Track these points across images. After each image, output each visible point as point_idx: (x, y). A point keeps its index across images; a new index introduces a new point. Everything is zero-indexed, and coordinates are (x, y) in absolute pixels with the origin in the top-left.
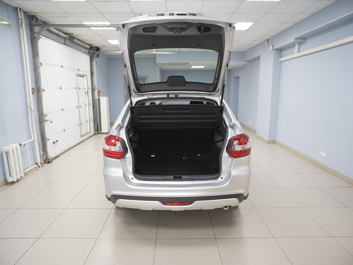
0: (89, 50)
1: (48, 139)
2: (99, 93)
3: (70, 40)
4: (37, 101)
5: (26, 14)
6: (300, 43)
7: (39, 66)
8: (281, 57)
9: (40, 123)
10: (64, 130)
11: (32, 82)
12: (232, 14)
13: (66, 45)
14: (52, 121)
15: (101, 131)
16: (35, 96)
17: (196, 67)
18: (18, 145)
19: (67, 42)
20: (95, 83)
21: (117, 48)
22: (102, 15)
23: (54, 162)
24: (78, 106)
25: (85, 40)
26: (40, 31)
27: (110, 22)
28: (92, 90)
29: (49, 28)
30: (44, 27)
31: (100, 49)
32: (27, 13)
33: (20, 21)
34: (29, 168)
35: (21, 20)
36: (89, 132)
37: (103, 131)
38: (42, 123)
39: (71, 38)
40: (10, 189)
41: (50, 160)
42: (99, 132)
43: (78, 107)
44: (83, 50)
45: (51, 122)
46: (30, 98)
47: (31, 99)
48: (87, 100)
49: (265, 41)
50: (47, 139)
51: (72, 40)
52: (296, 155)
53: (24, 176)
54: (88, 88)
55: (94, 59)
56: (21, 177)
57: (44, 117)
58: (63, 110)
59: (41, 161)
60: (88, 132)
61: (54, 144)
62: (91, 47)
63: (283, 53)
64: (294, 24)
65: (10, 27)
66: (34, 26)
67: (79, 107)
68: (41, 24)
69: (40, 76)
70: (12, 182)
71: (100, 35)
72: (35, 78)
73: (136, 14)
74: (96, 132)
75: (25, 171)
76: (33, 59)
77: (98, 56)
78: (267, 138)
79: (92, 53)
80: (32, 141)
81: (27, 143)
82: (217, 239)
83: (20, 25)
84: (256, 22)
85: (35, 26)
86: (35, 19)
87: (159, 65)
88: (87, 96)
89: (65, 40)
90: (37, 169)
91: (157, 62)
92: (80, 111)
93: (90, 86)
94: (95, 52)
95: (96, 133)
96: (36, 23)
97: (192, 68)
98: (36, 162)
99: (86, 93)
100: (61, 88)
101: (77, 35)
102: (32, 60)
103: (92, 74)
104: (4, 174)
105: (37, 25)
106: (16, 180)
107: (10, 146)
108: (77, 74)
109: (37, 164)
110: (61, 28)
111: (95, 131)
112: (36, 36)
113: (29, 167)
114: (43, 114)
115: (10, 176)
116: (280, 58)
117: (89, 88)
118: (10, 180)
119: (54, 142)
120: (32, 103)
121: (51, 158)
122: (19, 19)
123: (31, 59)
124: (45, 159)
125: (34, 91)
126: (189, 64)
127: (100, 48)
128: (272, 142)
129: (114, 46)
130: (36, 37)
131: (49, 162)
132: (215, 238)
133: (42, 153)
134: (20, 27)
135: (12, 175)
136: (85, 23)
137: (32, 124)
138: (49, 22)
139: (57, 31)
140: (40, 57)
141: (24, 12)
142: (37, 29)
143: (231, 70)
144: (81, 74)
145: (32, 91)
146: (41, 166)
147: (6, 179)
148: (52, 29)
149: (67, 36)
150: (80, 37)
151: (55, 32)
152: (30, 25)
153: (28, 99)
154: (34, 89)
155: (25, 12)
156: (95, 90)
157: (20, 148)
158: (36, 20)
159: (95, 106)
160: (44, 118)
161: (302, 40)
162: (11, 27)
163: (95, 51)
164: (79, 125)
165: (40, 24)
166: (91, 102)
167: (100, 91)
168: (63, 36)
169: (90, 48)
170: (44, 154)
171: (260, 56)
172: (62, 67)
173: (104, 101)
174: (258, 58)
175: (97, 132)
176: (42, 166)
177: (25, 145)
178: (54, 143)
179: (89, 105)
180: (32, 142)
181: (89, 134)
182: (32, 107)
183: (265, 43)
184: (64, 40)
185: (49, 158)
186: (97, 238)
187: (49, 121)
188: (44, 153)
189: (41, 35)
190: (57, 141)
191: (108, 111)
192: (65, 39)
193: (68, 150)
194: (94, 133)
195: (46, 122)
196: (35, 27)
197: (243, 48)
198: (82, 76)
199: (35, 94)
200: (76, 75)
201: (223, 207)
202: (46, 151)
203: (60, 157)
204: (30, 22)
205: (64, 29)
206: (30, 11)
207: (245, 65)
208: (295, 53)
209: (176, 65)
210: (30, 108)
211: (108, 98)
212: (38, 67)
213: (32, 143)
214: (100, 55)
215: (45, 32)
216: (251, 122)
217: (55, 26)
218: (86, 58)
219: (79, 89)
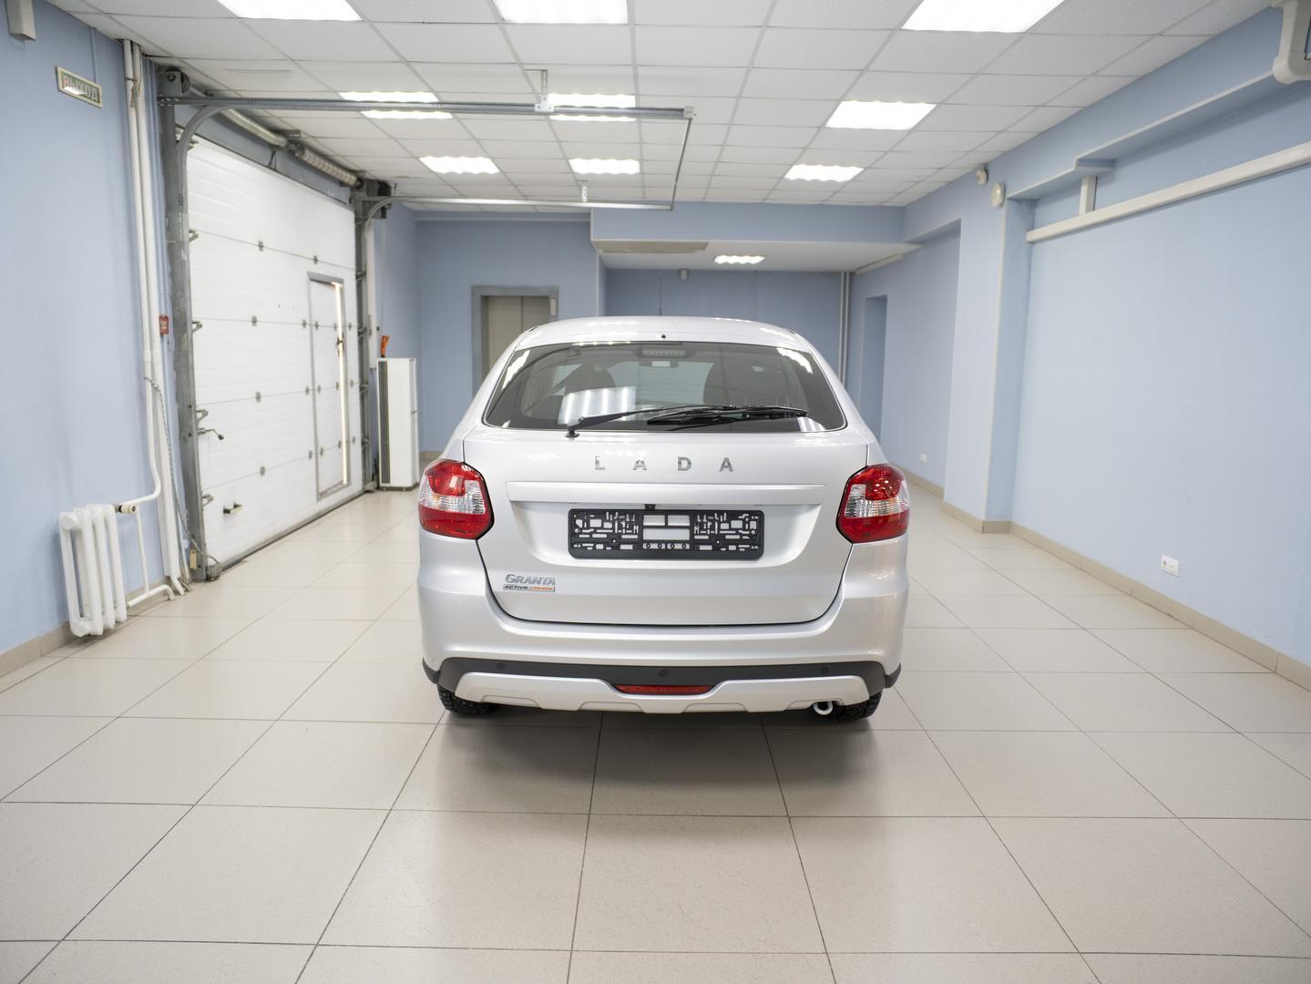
0: (352, 191)
1: (209, 496)
2: (383, 346)
3: (291, 153)
4: (175, 362)
5: (150, 61)
6: (1097, 178)
7: (186, 240)
8: (1032, 227)
9: (184, 438)
10: (263, 471)
11: (160, 295)
12: (858, 73)
13: (275, 170)
14: (223, 435)
15: (388, 481)
16: (168, 343)
17: (733, 260)
18: (112, 509)
19: (280, 159)
20: (372, 309)
21: (451, 186)
22: (410, 68)
23: (227, 577)
24: (310, 388)
25: (343, 156)
26: (194, 119)
27: (436, 94)
28: (359, 334)
29: (223, 112)
30: (208, 108)
31: (393, 190)
32: (151, 59)
33: (130, 84)
34: (143, 593)
35: (134, 80)
36: (345, 482)
37: (394, 482)
38: (190, 439)
39: (293, 147)
40: (81, 660)
41: (213, 573)
42: (382, 485)
43: (311, 392)
44: (334, 189)
45: (221, 438)
46: (152, 349)
47: (157, 354)
48: (340, 368)
49: (975, 170)
50: (205, 497)
51: (297, 155)
52: (1081, 569)
53: (128, 620)
54: (347, 325)
55: (370, 223)
56: (117, 622)
57: (196, 417)
58: (262, 399)
59: (183, 574)
60: (342, 481)
61: (227, 515)
62: (359, 179)
63: (1041, 211)
64: (1072, 114)
65: (97, 104)
66: (174, 103)
67: (314, 390)
68: (195, 97)
69: (187, 277)
70: (89, 635)
71: (396, 140)
72: (170, 281)
73: (526, 67)
74: (371, 483)
75: (131, 603)
76: (167, 216)
77: (383, 210)
78: (980, 514)
79: (364, 202)
80: (156, 499)
81: (140, 504)
82: (791, 819)
83: (130, 99)
84: (943, 103)
85: (178, 103)
86: (178, 80)
87: (600, 251)
88: (341, 354)
89: (274, 153)
90: (169, 599)
91: (593, 239)
92: (318, 404)
93: (352, 318)
94: (372, 199)
95: (371, 486)
96: (183, 92)
97: (716, 264)
98: (167, 574)
99: (339, 342)
100: (254, 321)
101: (313, 137)
102: (163, 216)
103: (361, 275)
104: (63, 609)
105: (183, 101)
106: (100, 631)
107: (86, 512)
108: (309, 273)
109: (168, 580)
110: (261, 112)
111: (365, 481)
112: (179, 137)
113: (142, 590)
114: (193, 408)
115: (82, 616)
116: (1029, 230)
117: (350, 327)
118: (80, 628)
119: (228, 508)
120: (159, 368)
121: (218, 563)
122: (127, 79)
123: (160, 215)
124: (194, 566)
125: (167, 325)
126: (707, 248)
127: (393, 186)
128: (999, 527)
129: (442, 180)
130: (178, 139)
131: (208, 579)
132: (787, 816)
133: (185, 544)
134: (130, 104)
135: (87, 613)
136: (346, 96)
137: (157, 441)
138: (222, 88)
139: (248, 121)
140: (189, 211)
141: (144, 55)
142: (182, 114)
143: (858, 273)
144: (322, 275)
145: (161, 326)
146: (181, 590)
147: (66, 626)
148: (231, 113)
149: (281, 141)
150: (325, 147)
151: (242, 124)
152: (159, 99)
153: (147, 352)
154: (166, 318)
155: (146, 56)
156: (370, 334)
157: (119, 522)
158: (182, 80)
159: (369, 392)
160: (197, 421)
161: (1104, 168)
162: (101, 105)
163: (372, 195)
164: (314, 456)
165: (194, 94)
166: (355, 375)
167: (387, 338)
168: (266, 139)
169: (358, 183)
170: (195, 548)
171: (959, 222)
172: (261, 246)
173: (401, 373)
174: (953, 231)
175: (374, 483)
176: (187, 590)
177: (134, 509)
178: (226, 511)
179: (349, 386)
180: (154, 504)
181: (345, 490)
182: (160, 382)
183: (978, 178)
184: (270, 153)
185: (211, 562)
186: (391, 810)
187: (212, 432)
188: (191, 546)
189: (196, 134)
190: (236, 506)
191: (416, 408)
192: (274, 148)
193: (273, 542)
194: (364, 488)
195: (202, 436)
196: (176, 106)
197: (899, 194)
198: (326, 282)
199: (170, 336)
200: (305, 278)
201: (812, 706)
202: (200, 537)
203: (245, 565)
204: (160, 89)
205: (273, 116)
206: (164, 51)
207: (907, 256)
208: (1078, 212)
209: (662, 252)
210: (152, 385)
211: (415, 363)
212: (182, 245)
213: (155, 508)
214: (389, 208)
215: (208, 126)
216: (925, 460)
217: (245, 103)
218: (342, 220)
219: (314, 328)
